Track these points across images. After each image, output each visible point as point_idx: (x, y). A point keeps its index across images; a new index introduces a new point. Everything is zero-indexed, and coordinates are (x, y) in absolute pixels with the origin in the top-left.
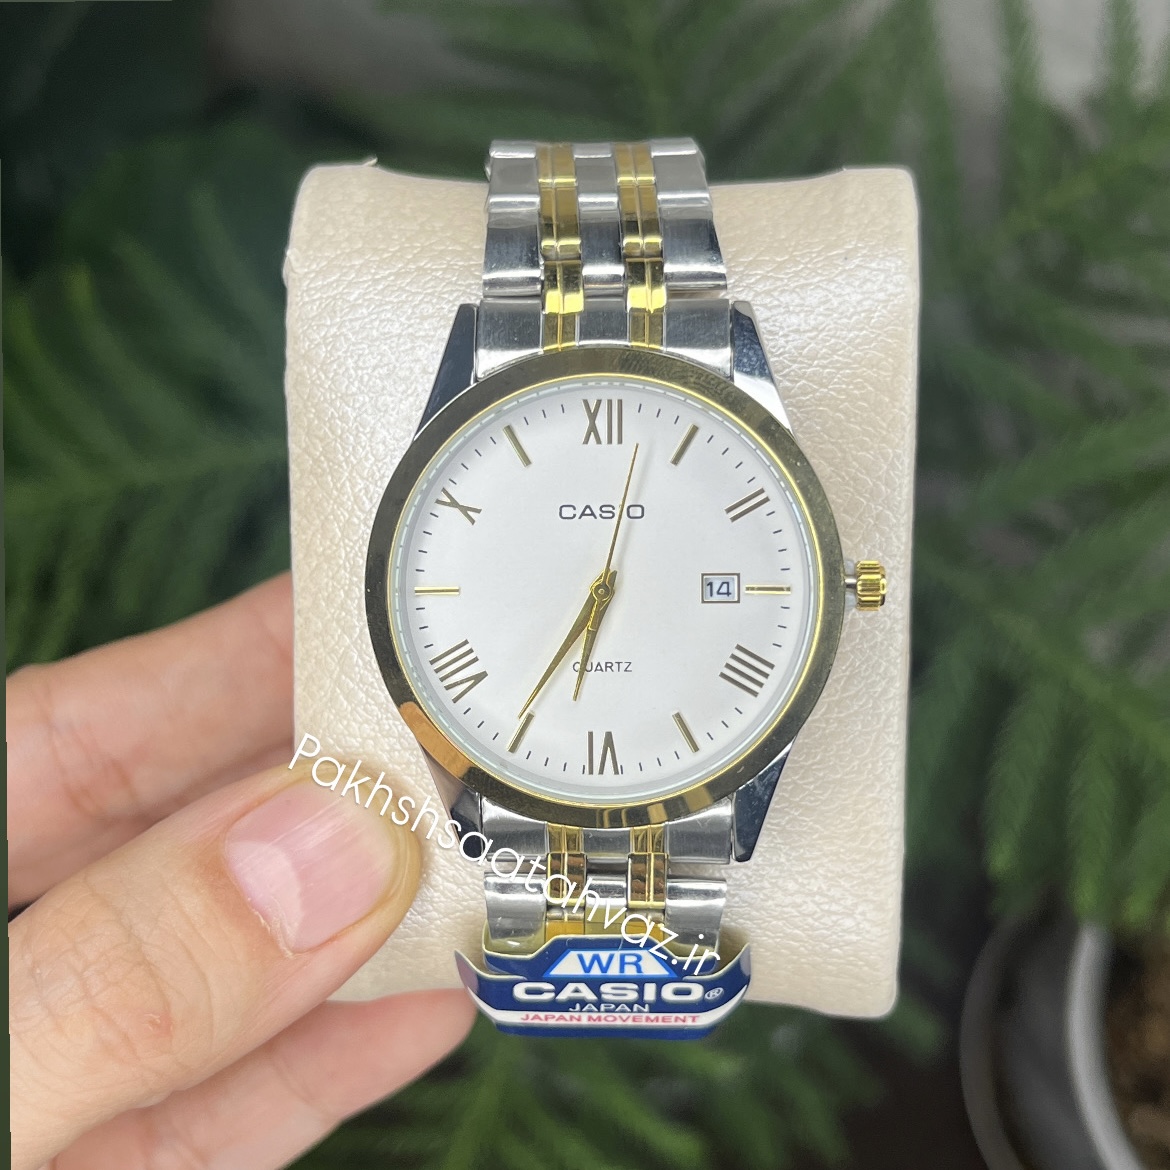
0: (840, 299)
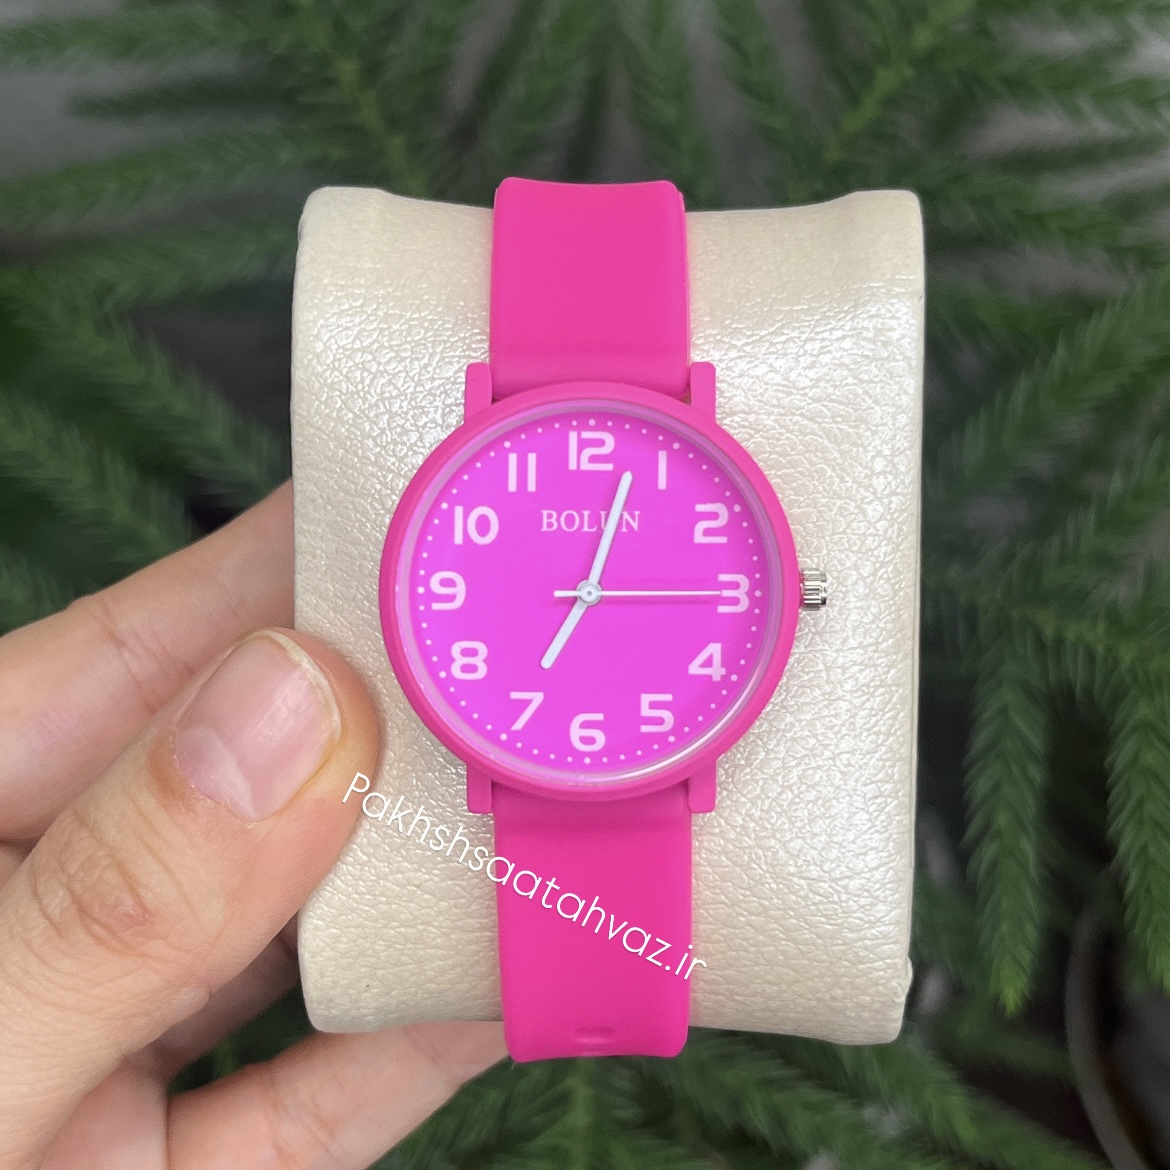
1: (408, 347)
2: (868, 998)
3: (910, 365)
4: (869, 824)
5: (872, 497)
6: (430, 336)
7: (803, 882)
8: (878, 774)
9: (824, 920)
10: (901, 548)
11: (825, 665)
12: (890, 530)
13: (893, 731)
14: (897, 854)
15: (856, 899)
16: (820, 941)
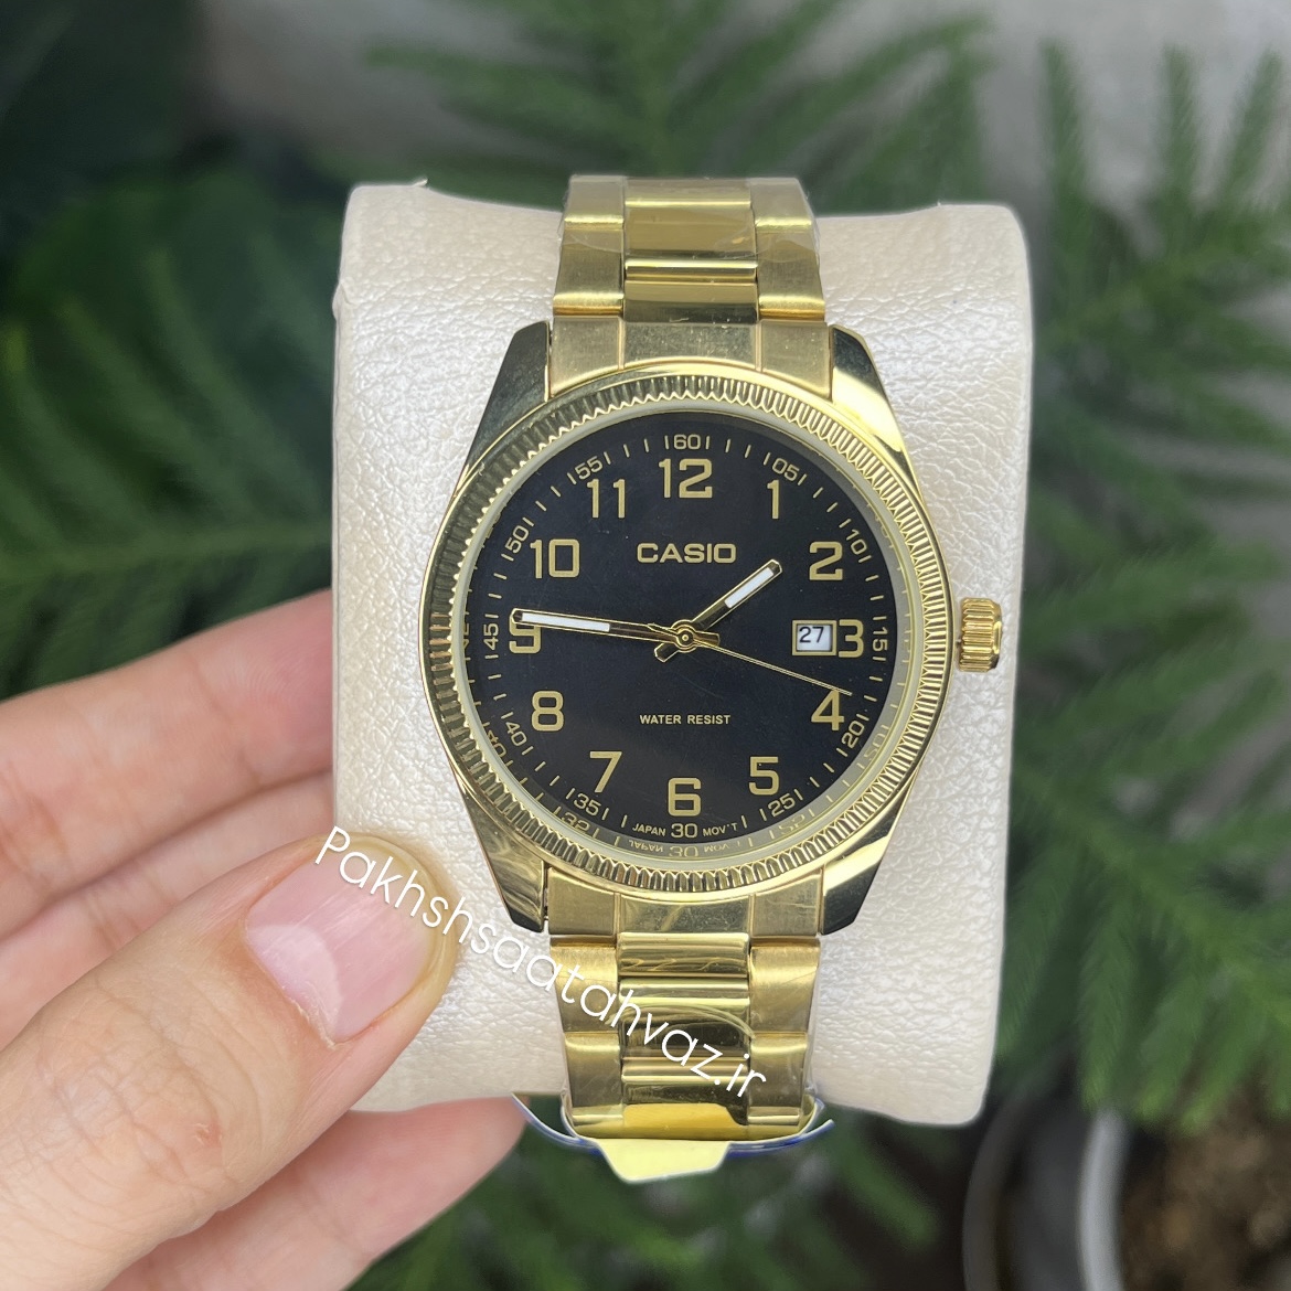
0: (949, 347)
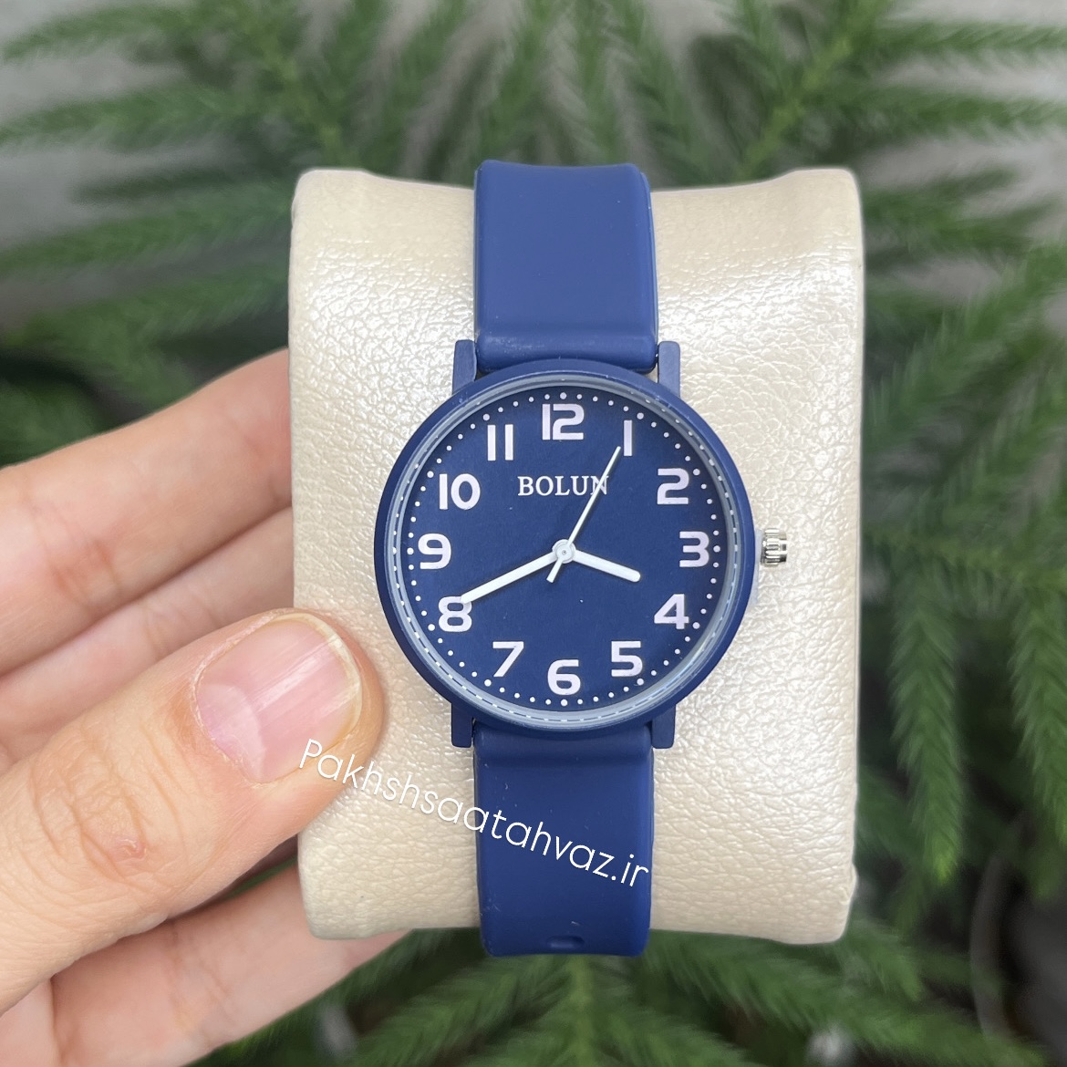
1: (396, 315)
2: (817, 902)
3: (852, 327)
4: (818, 744)
5: (819, 447)
6: (416, 305)
7: (760, 797)
8: (825, 698)
9: (777, 831)
10: (845, 492)
11: (777, 599)
12: (835, 477)
13: (839, 658)
14: (843, 770)
15: (807, 811)
16: (774, 850)
